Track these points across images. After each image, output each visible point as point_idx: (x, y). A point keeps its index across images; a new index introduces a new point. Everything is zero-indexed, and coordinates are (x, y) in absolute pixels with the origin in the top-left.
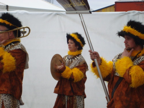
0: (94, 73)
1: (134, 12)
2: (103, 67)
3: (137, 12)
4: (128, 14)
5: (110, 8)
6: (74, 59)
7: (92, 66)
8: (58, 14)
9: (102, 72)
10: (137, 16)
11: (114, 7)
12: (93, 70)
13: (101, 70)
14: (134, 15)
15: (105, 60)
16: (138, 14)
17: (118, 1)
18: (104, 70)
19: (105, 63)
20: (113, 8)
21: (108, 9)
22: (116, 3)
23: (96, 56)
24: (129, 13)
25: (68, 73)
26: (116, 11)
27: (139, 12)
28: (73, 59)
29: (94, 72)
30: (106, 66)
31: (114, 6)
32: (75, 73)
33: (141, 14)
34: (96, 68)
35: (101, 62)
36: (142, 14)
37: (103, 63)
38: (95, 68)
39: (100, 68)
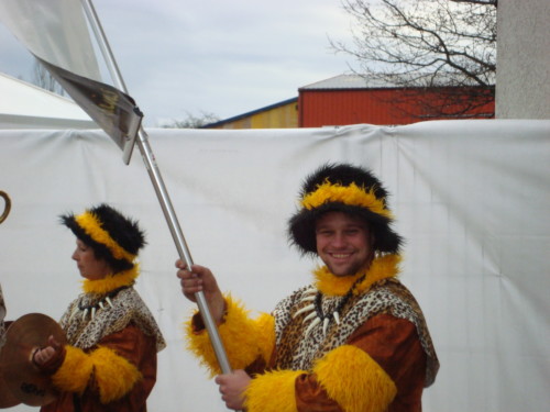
0: (201, 358)
1: (366, 128)
2: (233, 333)
3: (375, 128)
4: (342, 135)
5: (280, 111)
6: (98, 307)
7: (191, 329)
8: (80, 137)
9: (229, 353)
10: (375, 146)
11: (297, 108)
12: (195, 342)
13: (224, 344)
14: (365, 142)
15: (239, 307)
16: (379, 136)
17: (311, 87)
18: (237, 344)
19: (240, 316)
20: (291, 112)
21: (274, 114)
22: (302, 91)
23: (200, 281)
24: (346, 134)
25: (77, 371)
26: (302, 124)
27: (381, 130)
28: (93, 309)
29: (199, 354)
30: (245, 327)
31: (295, 104)
32: (102, 367)
33: (389, 138)
34: (206, 335)
35: (226, 314)
36: (395, 139)
37: (231, 315)
38: (202, 337)
39: (221, 337)
